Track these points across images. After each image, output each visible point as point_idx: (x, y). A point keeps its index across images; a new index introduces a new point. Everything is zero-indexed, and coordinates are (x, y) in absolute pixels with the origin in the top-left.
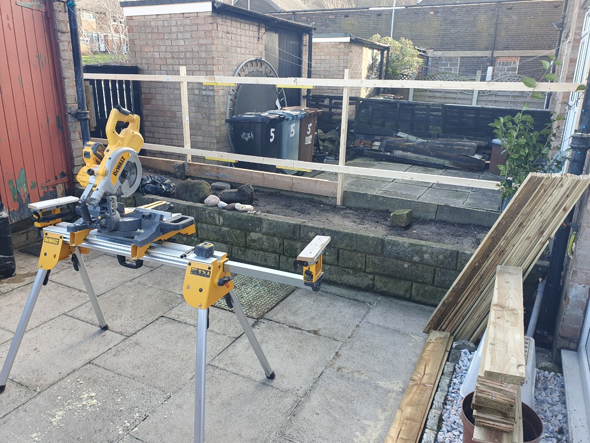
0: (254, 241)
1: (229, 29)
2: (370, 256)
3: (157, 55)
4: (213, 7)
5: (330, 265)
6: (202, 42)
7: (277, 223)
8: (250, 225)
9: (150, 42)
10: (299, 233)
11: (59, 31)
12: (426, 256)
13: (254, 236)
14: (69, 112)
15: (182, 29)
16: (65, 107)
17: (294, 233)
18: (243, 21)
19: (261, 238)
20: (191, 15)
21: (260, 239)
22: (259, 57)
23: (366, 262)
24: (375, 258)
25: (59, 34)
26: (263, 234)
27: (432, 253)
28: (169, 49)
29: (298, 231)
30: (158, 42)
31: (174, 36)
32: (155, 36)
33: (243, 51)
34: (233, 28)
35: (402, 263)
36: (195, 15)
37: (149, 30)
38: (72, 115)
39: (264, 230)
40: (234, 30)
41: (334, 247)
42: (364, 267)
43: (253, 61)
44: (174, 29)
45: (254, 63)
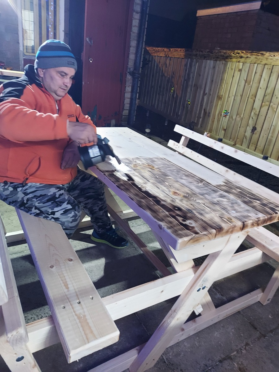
4: (262, 5)
11: (135, 12)
14: (128, 71)
15: (232, 25)
16: (127, 67)
31: (225, 31)
37: (209, 26)
38: (130, 74)
44: (227, 25)
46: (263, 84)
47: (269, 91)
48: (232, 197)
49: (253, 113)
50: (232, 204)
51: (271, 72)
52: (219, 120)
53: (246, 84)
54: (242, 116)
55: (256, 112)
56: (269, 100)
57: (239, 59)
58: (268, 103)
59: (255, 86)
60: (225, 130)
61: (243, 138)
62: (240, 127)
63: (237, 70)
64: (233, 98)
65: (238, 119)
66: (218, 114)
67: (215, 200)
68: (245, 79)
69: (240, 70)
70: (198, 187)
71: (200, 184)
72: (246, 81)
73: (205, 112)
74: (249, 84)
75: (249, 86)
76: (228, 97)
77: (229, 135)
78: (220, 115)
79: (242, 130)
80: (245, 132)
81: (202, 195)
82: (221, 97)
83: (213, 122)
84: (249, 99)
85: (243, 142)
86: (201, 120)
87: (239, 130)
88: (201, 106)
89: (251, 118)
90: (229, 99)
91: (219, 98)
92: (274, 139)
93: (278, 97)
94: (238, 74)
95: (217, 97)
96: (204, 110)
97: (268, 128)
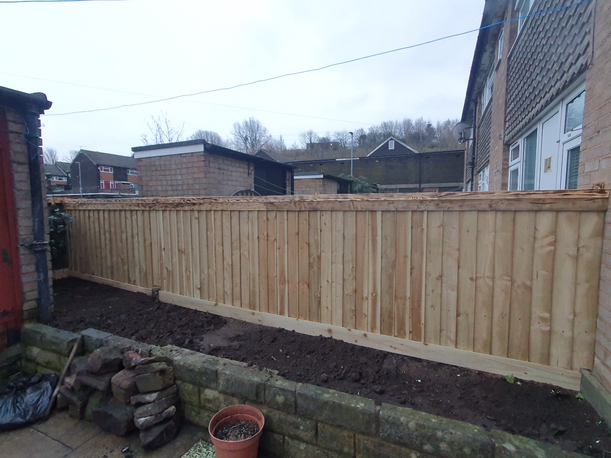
0: (209, 401)
1: (221, 166)
2: (360, 437)
3: (159, 188)
4: (205, 148)
5: (307, 442)
6: (196, 176)
7: (236, 380)
8: (204, 379)
9: (154, 178)
10: (265, 394)
11: (15, 162)
12: (443, 446)
13: (209, 393)
14: (21, 243)
15: (179, 166)
16: (17, 239)
17: (257, 394)
18: (234, 160)
19: (218, 398)
20: (187, 155)
21: (215, 399)
22: (248, 188)
23: (355, 444)
24: (367, 440)
25: (15, 165)
26: (220, 392)
27: (453, 442)
28: (169, 183)
29: (263, 392)
30: (161, 178)
31: (173, 173)
32: (158, 173)
33: (234, 183)
35: (407, 451)
36: (190, 155)
37: (153, 168)
38: (26, 247)
39: (221, 387)
40: (226, 167)
41: (311, 419)
42: (352, 451)
43: (244, 191)
44: (173, 167)
45: (245, 194)
46: (227, 233)
47: (235, 237)
49: (225, 263)
51: (231, 218)
52: (188, 278)
53: (209, 233)
54: (214, 269)
55: (229, 261)
56: (238, 247)
57: (192, 207)
58: (238, 251)
59: (219, 233)
60: (199, 289)
61: (224, 295)
62: (216, 282)
63: (194, 218)
64: (198, 250)
65: (212, 273)
66: (186, 271)
68: (206, 228)
69: (198, 219)
72: (207, 230)
73: (169, 272)
74: (211, 233)
75: (213, 234)
76: (192, 250)
77: (206, 294)
78: (188, 272)
79: (220, 285)
80: (224, 287)
82: (183, 250)
83: (181, 282)
84: (217, 248)
85: (224, 298)
86: (165, 282)
87: (216, 286)
88: (162, 265)
89: (225, 270)
90: (195, 251)
91: (181, 252)
92: (257, 290)
93: (247, 242)
94: (195, 223)
95: (179, 251)
96: (167, 269)
97: (247, 279)
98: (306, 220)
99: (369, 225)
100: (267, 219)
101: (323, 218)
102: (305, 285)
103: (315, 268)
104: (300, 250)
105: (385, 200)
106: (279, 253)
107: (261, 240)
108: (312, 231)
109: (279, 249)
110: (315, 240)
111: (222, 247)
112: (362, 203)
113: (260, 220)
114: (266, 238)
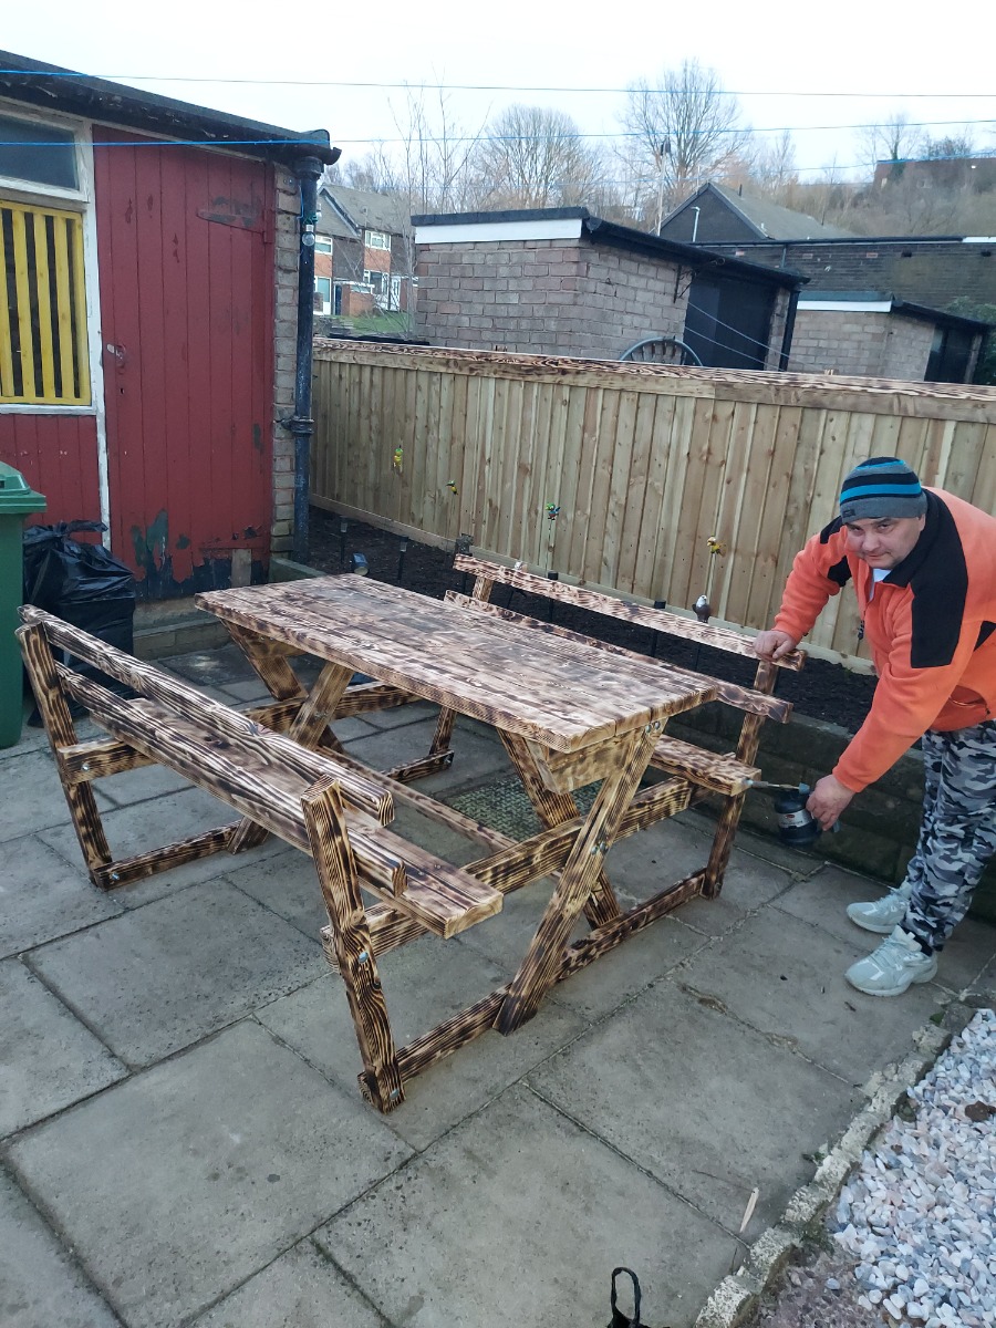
1: (614, 276)
3: (465, 321)
4: (584, 229)
9: (455, 296)
11: (280, 269)
14: (278, 417)
15: (518, 271)
16: (272, 408)
18: (646, 259)
20: (539, 244)
28: (489, 310)
30: (470, 296)
31: (501, 285)
32: (466, 284)
33: (637, 321)
34: (622, 274)
36: (547, 244)
38: (284, 425)
40: (622, 277)
43: (656, 342)
46: (624, 437)
47: (640, 448)
48: (623, 677)
49: (612, 504)
50: (627, 686)
51: (638, 408)
52: (532, 527)
53: (586, 435)
54: (588, 512)
55: (619, 499)
56: (644, 470)
57: (559, 378)
58: (643, 479)
59: (608, 436)
60: (552, 549)
61: (600, 566)
63: (559, 401)
64: (559, 468)
65: (582, 520)
66: (529, 511)
67: (599, 685)
68: (582, 424)
69: (567, 403)
70: (562, 670)
71: (564, 666)
72: (584, 429)
73: (493, 509)
74: (592, 435)
75: (594, 439)
76: (548, 466)
77: (564, 562)
78: (533, 515)
79: (595, 544)
80: (602, 550)
81: (576, 679)
82: (529, 467)
83: (518, 532)
84: (599, 467)
85: (600, 574)
86: (484, 528)
87: (587, 546)
88: (481, 492)
89: (610, 516)
90: (552, 471)
91: (524, 470)
92: (670, 560)
93: (663, 462)
94: (561, 411)
95: (519, 467)
96: (490, 501)
97: (653, 537)
98: (795, 426)
99: (924, 449)
100: (714, 417)
101: (831, 426)
102: (770, 560)
103: (797, 528)
104: (771, 489)
105: (968, 399)
106: (727, 489)
107: (695, 461)
108: (803, 450)
109: (728, 482)
110: (806, 470)
111: (610, 468)
112: (918, 401)
113: (699, 417)
114: (705, 458)
